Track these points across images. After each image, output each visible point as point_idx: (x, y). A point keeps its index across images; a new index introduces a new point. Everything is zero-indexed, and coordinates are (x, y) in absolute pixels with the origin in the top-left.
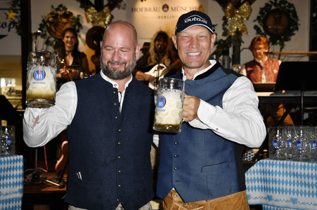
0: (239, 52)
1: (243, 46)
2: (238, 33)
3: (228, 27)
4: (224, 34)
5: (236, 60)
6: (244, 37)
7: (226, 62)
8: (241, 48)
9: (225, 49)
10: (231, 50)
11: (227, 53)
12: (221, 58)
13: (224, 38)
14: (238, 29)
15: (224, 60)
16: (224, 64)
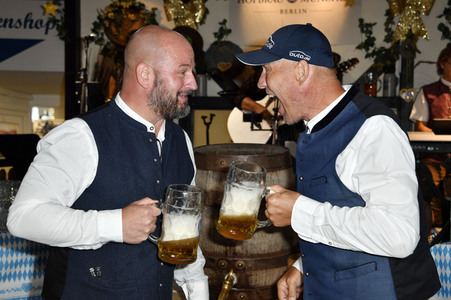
0: (413, 67)
1: (418, 58)
2: (412, 37)
3: (394, 28)
4: (387, 39)
5: (407, 81)
6: (420, 44)
7: (389, 84)
8: (416, 61)
9: (389, 63)
10: (398, 65)
11: (391, 70)
12: (381, 77)
13: (388, 46)
14: (410, 30)
15: (385, 82)
16: (386, 88)
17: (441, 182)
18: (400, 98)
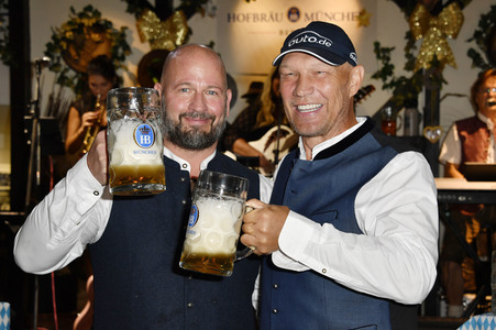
0: (438, 101)
1: (445, 89)
2: (437, 64)
3: (415, 53)
4: (409, 67)
5: (432, 117)
6: (447, 73)
7: (411, 121)
8: (442, 94)
9: (410, 95)
10: (421, 98)
11: (413, 104)
12: (402, 113)
13: (409, 75)
14: (435, 56)
15: (407, 119)
16: (407, 125)
17: (474, 239)
18: (424, 138)
